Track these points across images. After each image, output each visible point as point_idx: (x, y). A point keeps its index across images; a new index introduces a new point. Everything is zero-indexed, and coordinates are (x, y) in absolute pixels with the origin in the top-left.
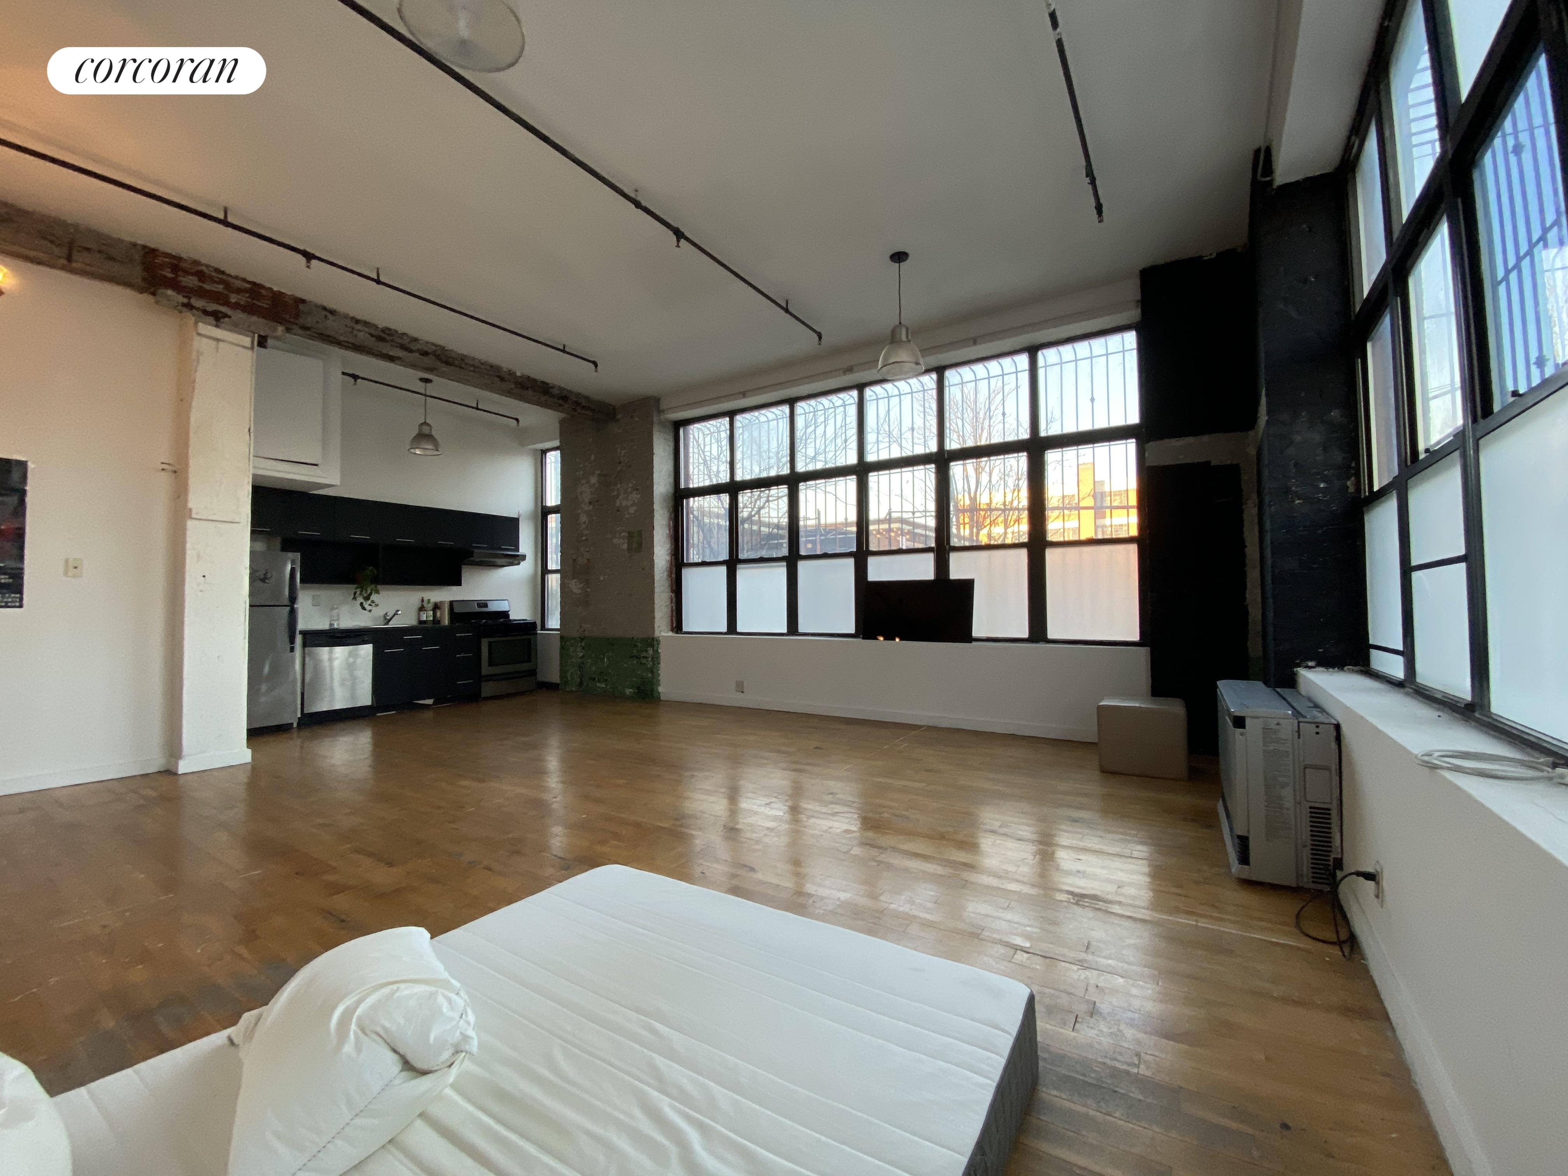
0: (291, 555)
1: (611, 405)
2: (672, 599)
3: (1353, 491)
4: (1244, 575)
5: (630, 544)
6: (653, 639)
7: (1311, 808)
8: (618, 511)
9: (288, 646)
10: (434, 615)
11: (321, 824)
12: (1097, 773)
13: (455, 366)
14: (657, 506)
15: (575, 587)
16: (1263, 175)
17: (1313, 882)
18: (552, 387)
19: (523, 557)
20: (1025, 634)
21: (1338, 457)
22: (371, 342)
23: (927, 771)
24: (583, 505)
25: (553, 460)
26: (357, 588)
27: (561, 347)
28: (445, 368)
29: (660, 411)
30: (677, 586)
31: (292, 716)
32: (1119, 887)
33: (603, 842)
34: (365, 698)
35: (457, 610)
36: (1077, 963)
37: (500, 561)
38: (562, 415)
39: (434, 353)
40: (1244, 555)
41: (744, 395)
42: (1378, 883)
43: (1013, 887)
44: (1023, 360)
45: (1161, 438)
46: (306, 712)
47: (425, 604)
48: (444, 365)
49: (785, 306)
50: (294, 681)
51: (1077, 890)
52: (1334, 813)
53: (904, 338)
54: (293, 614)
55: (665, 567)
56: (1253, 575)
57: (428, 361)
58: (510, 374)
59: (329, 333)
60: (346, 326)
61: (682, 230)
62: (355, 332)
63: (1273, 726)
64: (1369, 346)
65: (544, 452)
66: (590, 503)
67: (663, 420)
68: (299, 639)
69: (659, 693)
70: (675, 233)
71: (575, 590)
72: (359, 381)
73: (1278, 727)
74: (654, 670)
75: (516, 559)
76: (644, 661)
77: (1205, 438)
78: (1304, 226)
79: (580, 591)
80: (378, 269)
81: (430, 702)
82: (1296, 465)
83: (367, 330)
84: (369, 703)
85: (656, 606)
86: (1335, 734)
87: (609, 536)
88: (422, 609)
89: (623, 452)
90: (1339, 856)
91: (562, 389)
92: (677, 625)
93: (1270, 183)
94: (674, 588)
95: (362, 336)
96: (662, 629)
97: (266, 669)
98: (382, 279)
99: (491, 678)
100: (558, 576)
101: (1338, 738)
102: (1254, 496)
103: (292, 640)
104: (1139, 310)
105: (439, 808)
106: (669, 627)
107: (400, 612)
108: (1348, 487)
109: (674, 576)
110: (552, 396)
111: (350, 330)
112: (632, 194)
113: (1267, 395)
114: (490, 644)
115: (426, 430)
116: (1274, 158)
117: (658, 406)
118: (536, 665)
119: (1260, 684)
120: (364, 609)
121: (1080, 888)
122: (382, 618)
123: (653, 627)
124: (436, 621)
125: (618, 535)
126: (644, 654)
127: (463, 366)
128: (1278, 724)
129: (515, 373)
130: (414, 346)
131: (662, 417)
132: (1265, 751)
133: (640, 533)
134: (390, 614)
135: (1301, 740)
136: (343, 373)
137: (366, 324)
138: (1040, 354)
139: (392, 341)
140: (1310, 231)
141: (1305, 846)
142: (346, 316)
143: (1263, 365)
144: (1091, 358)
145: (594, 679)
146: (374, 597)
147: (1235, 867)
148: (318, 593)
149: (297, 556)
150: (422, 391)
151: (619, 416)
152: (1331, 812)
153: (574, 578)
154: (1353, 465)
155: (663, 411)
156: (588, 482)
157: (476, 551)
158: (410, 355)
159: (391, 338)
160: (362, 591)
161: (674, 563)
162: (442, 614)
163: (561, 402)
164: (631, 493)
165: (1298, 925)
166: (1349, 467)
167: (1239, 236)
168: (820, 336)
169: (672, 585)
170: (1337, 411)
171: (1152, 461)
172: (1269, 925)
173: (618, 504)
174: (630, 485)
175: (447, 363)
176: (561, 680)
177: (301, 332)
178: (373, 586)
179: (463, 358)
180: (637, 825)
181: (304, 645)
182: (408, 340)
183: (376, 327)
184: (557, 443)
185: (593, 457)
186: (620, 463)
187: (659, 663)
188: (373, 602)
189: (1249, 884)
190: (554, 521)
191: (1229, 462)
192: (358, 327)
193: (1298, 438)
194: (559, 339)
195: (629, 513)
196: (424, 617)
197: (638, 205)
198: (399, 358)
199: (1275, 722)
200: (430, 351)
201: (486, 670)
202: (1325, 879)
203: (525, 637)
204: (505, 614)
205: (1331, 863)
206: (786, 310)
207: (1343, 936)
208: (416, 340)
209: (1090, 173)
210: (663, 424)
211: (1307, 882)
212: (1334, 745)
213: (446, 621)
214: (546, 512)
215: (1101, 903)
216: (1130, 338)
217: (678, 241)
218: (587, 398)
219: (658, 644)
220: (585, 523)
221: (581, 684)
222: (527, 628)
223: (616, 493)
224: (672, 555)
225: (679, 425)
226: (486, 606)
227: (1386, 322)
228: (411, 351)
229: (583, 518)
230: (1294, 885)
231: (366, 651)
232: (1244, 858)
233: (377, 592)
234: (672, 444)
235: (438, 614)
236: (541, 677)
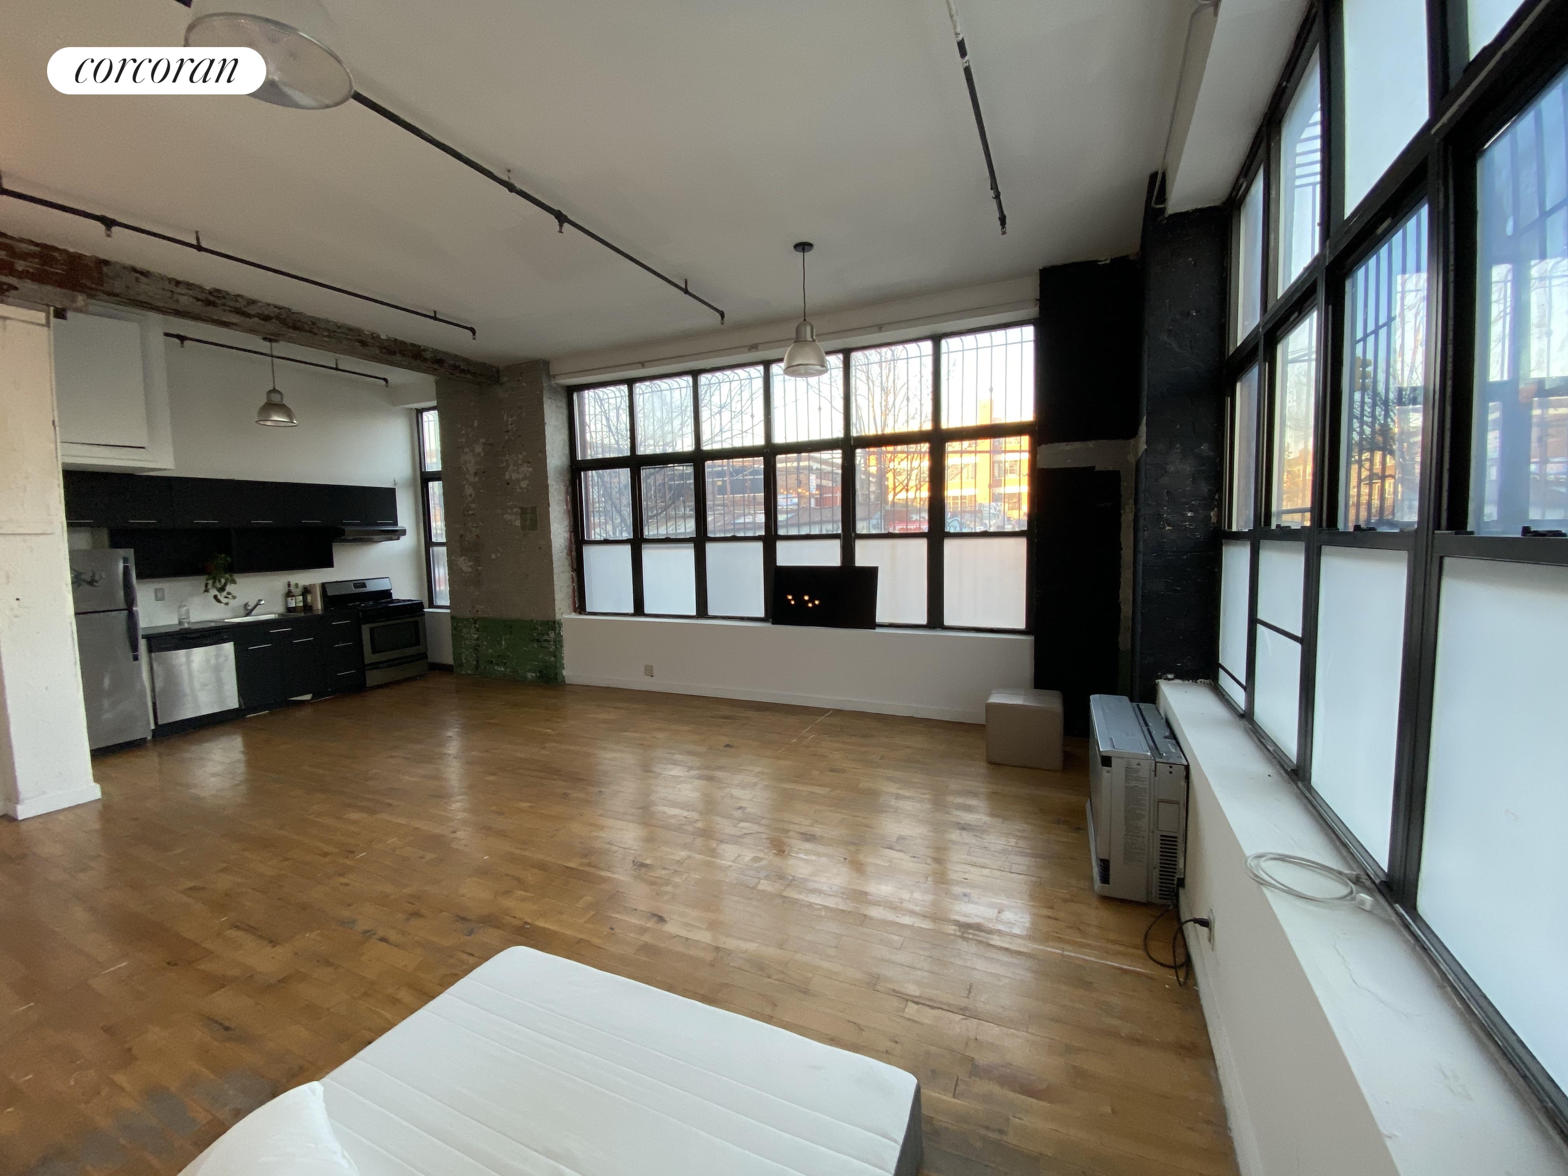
0: (122, 552)
1: (494, 367)
2: (573, 579)
3: (1215, 521)
4: (1118, 574)
5: (523, 520)
6: (554, 622)
7: (1162, 836)
8: (508, 484)
9: (131, 655)
10: (305, 600)
11: (190, 889)
12: (984, 764)
13: (305, 331)
14: (551, 482)
15: (465, 565)
16: (1156, 203)
17: (1160, 898)
18: (424, 350)
19: (403, 532)
20: (924, 621)
21: (1204, 488)
22: (198, 308)
23: (832, 770)
24: (467, 476)
25: (431, 422)
26: (207, 580)
27: (432, 314)
28: (294, 334)
29: (550, 377)
30: (578, 565)
31: (145, 729)
32: (999, 912)
33: (508, 893)
34: (232, 701)
35: (331, 592)
36: (961, 1012)
37: (375, 537)
38: (438, 378)
39: (278, 317)
40: (1120, 557)
41: (643, 364)
42: (1210, 930)
43: (907, 920)
44: (927, 346)
45: (1053, 442)
46: (160, 722)
47: (292, 588)
48: (291, 330)
49: (683, 286)
50: (143, 693)
51: (963, 919)
52: (1180, 840)
53: (809, 338)
54: (132, 618)
55: (563, 546)
56: (1126, 575)
57: (272, 327)
58: (373, 338)
59: (142, 298)
60: (164, 289)
61: (564, 212)
62: (176, 296)
63: (1135, 766)
64: (1238, 386)
65: (420, 412)
66: (476, 474)
67: (555, 385)
68: (142, 644)
69: (564, 677)
70: (556, 218)
71: (465, 569)
72: (187, 343)
73: (1138, 767)
74: (557, 654)
75: (396, 534)
76: (546, 644)
77: (1091, 444)
78: (1190, 259)
79: (470, 570)
80: (197, 232)
81: (308, 697)
82: (1168, 493)
83: (190, 292)
84: (236, 706)
85: (556, 588)
86: (1185, 774)
87: (499, 511)
88: (289, 594)
89: (510, 419)
90: (1182, 877)
91: (436, 351)
92: (580, 605)
93: (1163, 210)
94: (575, 566)
95: (185, 301)
96: (563, 611)
97: (107, 682)
98: (204, 244)
99: (375, 666)
100: (444, 549)
101: (1187, 777)
102: (1131, 502)
103: (134, 647)
104: (1037, 308)
105: (325, 854)
106: (572, 608)
107: (263, 602)
108: (1211, 517)
109: (574, 554)
110: (425, 360)
111: (169, 294)
112: (505, 178)
113: (1147, 425)
114: (372, 630)
115: (276, 398)
116: (1168, 188)
117: (548, 371)
118: (426, 648)
119: (1125, 699)
120: (219, 601)
121: (965, 916)
122: (242, 608)
123: (554, 610)
124: (307, 607)
125: (509, 511)
126: (545, 637)
127: (315, 330)
128: (1139, 764)
129: (379, 337)
130: (252, 310)
131: (553, 382)
132: (1126, 787)
133: (534, 509)
134: (252, 604)
135: (1157, 778)
136: (167, 335)
137: (189, 285)
138: (944, 343)
139: (224, 305)
140: (1195, 265)
141: (1155, 868)
142: (162, 278)
143: (1145, 393)
144: (992, 347)
145: (492, 662)
146: (229, 588)
147: (1098, 884)
148: (160, 586)
149: (130, 553)
150: (268, 351)
151: (505, 379)
152: (1178, 840)
153: (462, 555)
154: (1217, 497)
155: (554, 376)
156: (473, 451)
157: (347, 529)
158: (248, 320)
159: (223, 301)
160: (214, 583)
161: (573, 540)
162: (314, 599)
163: (436, 366)
164: (522, 464)
165: (1146, 948)
166: (1213, 499)
167: (1131, 246)
168: (722, 315)
169: (572, 563)
170: (1207, 445)
171: (1041, 465)
172: (1121, 949)
173: (507, 477)
174: (520, 456)
175: (295, 328)
176: (455, 662)
177: (105, 297)
178: (227, 576)
179: (314, 321)
180: (542, 867)
181: (150, 650)
182: (244, 303)
183: (201, 288)
184: (434, 403)
185: (476, 424)
186: (508, 431)
187: (562, 646)
188: (229, 593)
189: (1107, 900)
190: (436, 488)
191: (1111, 469)
192: (178, 290)
193: (1171, 468)
194: (429, 307)
195: (521, 488)
196: (292, 604)
197: (511, 188)
198: (235, 324)
199: (1137, 761)
200: (272, 315)
201: (369, 657)
202: (1168, 895)
203: (412, 620)
204: (386, 594)
205: (1175, 882)
206: (686, 291)
207: (1181, 959)
208: (253, 302)
209: (994, 186)
210: (554, 390)
211: (1155, 898)
212: (1183, 783)
213: (319, 606)
214: (426, 478)
215: (982, 934)
216: (1029, 332)
217: (561, 226)
218: (465, 360)
219: (560, 627)
220: (471, 495)
221: (477, 667)
222: (414, 608)
223: (504, 464)
224: (571, 532)
225: (570, 392)
226: (364, 585)
227: (1255, 372)
228: (249, 316)
229: (469, 490)
230: (1144, 900)
231: (229, 648)
232: (1105, 878)
233: (234, 582)
234: (565, 412)
235: (309, 598)
236: (431, 660)
